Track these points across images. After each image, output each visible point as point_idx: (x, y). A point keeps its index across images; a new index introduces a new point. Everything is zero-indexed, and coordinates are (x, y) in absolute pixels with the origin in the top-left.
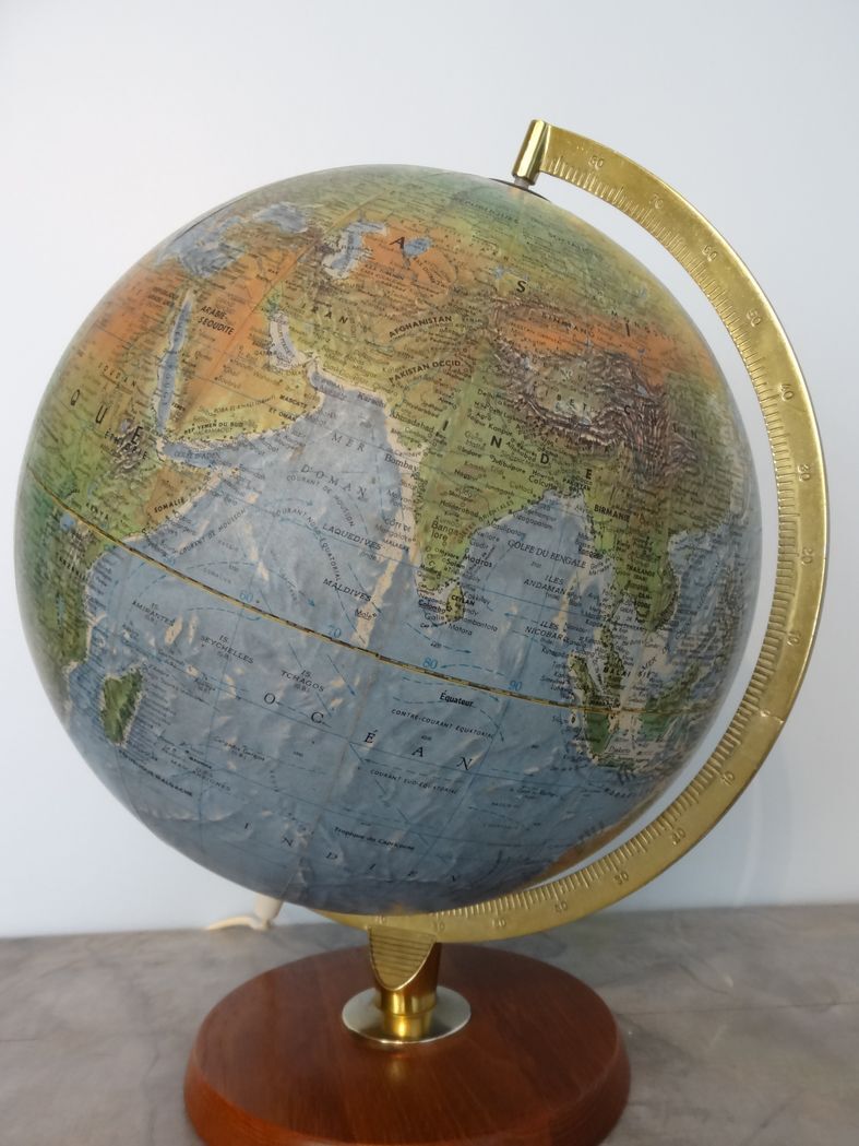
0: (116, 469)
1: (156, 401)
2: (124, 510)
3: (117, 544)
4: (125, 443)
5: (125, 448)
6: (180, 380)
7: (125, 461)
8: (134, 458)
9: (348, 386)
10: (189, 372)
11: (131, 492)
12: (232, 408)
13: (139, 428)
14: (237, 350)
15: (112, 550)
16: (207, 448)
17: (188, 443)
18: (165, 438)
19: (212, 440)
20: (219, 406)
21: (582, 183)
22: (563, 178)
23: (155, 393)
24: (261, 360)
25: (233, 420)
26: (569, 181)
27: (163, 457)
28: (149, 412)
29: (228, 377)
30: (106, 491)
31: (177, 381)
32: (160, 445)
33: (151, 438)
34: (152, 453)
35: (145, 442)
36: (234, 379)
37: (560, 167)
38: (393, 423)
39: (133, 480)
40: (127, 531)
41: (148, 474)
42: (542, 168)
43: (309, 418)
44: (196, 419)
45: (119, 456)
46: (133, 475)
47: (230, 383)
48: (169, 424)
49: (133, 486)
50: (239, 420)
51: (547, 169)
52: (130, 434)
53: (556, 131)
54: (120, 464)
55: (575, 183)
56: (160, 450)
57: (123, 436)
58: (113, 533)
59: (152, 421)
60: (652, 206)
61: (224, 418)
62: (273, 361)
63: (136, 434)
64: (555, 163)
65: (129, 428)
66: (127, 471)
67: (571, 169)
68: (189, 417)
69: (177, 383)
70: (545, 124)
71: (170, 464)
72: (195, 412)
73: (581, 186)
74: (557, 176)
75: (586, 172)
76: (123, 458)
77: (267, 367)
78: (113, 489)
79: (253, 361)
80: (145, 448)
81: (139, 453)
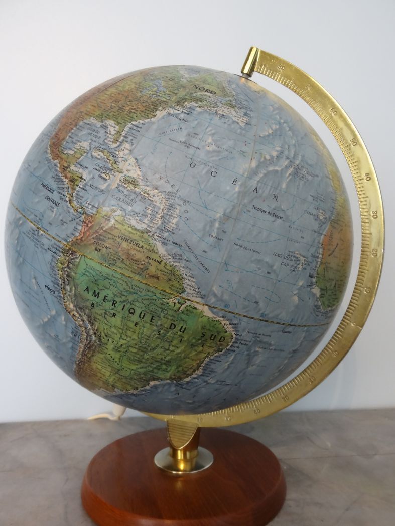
21: (274, 77)
22: (265, 74)
26: (268, 76)
37: (264, 69)
42: (255, 70)
51: (258, 70)
53: (262, 52)
55: (270, 77)
60: (307, 89)
64: (261, 67)
67: (269, 70)
70: (257, 49)
73: (273, 79)
74: (262, 73)
75: (276, 72)
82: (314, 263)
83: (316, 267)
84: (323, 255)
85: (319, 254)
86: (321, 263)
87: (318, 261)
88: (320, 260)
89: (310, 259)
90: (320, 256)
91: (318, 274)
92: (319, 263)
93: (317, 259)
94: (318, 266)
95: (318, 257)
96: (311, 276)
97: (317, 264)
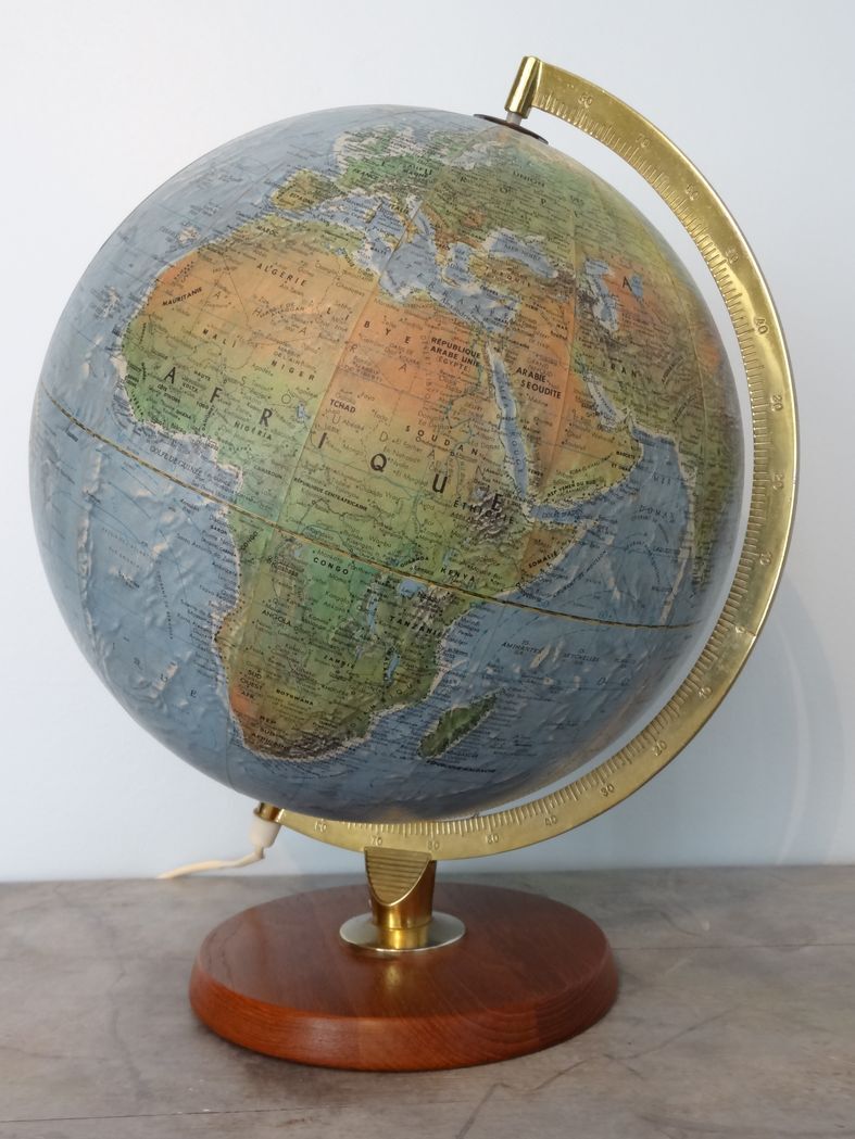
0: (478, 535)
1: (510, 469)
2: (494, 570)
3: (486, 600)
4: (484, 511)
5: (486, 515)
6: (529, 447)
7: (489, 528)
8: (500, 524)
9: (654, 434)
10: (535, 438)
11: (502, 554)
12: (584, 469)
13: (497, 495)
14: (572, 414)
15: (481, 606)
16: (571, 506)
17: (553, 504)
18: (530, 502)
19: (574, 499)
20: (573, 468)
23: (505, 461)
24: (594, 421)
25: (587, 479)
27: (533, 520)
28: (504, 479)
29: (572, 440)
30: (469, 556)
31: (525, 447)
32: (525, 509)
33: (514, 504)
34: (518, 517)
35: (508, 508)
36: (578, 442)
38: (682, 458)
39: (502, 544)
40: (499, 587)
41: (518, 536)
43: (638, 467)
44: (556, 483)
45: (481, 524)
46: (501, 539)
47: (577, 446)
48: (530, 490)
49: (502, 549)
50: (592, 478)
52: (487, 501)
54: (485, 530)
56: (527, 514)
57: (480, 504)
58: (483, 592)
59: (511, 488)
61: (579, 478)
62: (603, 422)
63: (496, 501)
65: (485, 495)
66: (493, 536)
68: (549, 482)
69: (527, 451)
71: (539, 525)
72: (554, 476)
76: (486, 525)
77: (601, 427)
78: (480, 554)
79: (587, 423)
80: (509, 513)
81: (505, 519)
82: (128, 310)
83: (129, 317)
84: (150, 298)
85: (144, 295)
86: (142, 313)
87: (136, 308)
88: (140, 307)
89: (124, 301)
90: (145, 299)
91: (129, 331)
92: (137, 311)
93: (136, 304)
94: (133, 316)
95: (138, 301)
96: (116, 333)
97: (133, 312)
